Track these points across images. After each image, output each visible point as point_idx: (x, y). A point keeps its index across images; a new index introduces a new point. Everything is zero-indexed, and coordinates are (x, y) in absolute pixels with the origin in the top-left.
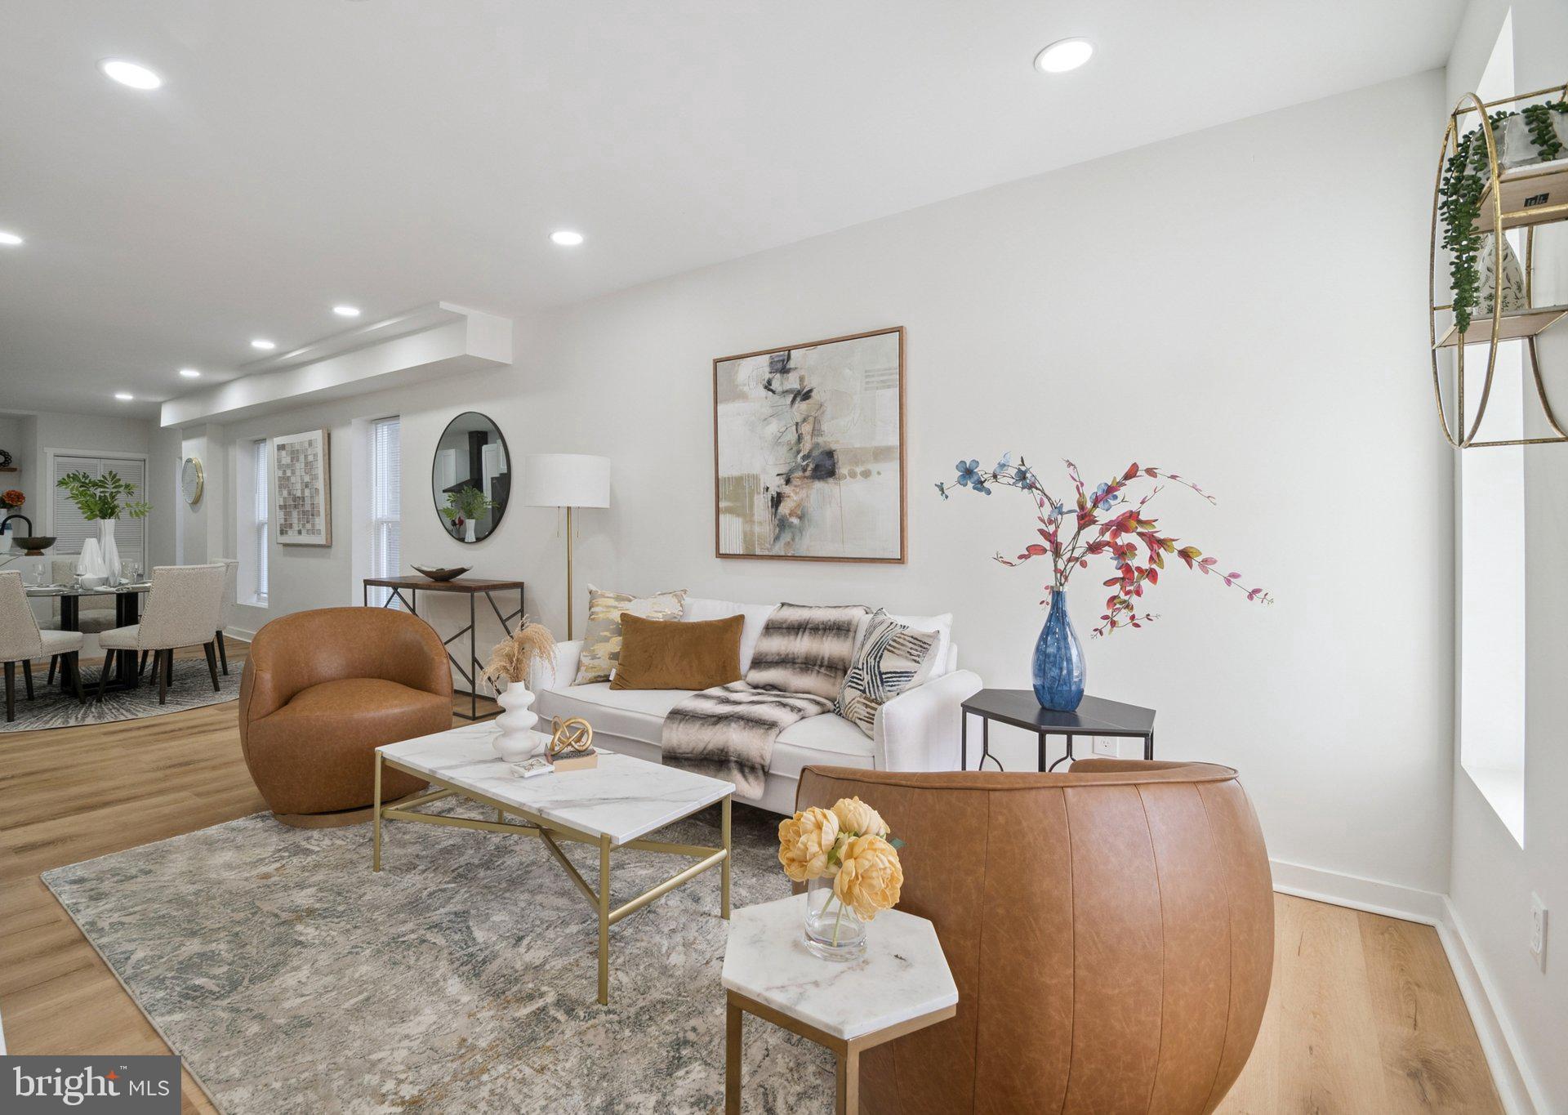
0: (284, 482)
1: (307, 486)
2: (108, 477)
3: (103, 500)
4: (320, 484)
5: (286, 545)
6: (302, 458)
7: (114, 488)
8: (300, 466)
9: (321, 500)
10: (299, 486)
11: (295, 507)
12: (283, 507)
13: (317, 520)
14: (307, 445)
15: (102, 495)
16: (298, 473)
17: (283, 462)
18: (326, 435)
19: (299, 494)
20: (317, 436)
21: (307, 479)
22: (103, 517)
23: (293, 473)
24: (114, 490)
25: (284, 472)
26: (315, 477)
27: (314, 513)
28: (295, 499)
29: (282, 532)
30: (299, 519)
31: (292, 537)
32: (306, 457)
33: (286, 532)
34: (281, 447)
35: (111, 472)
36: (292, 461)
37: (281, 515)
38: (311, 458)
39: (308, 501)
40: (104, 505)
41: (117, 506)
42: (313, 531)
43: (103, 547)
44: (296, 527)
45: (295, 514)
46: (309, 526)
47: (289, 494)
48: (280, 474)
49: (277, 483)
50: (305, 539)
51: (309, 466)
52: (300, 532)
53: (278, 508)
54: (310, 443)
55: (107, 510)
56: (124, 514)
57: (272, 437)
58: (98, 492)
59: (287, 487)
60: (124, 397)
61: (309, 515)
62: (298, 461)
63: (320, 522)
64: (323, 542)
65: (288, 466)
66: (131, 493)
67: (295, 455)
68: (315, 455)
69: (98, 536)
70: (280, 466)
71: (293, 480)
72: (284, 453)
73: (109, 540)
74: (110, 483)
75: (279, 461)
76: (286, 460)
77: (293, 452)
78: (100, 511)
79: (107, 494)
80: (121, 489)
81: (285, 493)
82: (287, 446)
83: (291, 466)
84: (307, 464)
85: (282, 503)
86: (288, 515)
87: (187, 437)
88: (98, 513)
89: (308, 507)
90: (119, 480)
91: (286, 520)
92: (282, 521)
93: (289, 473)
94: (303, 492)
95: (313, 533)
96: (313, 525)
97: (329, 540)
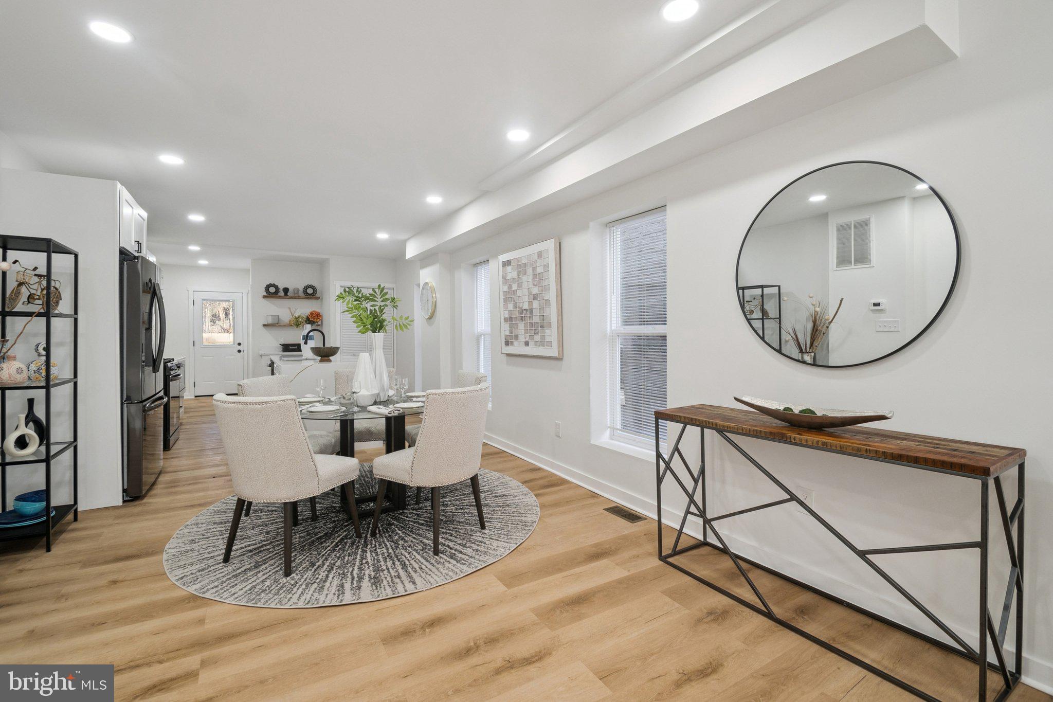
0: (509, 296)
1: (535, 298)
2: (377, 290)
3: (374, 314)
4: (552, 295)
5: (508, 355)
6: (530, 271)
7: (382, 301)
8: (527, 279)
9: (552, 311)
10: (526, 299)
11: (522, 319)
12: (509, 320)
13: (547, 332)
14: (536, 257)
15: (372, 308)
16: (525, 285)
17: (509, 277)
18: (558, 244)
19: (526, 306)
20: (549, 246)
21: (535, 291)
22: (374, 331)
23: (520, 286)
24: (383, 304)
25: (510, 287)
26: (546, 289)
27: (544, 324)
28: (522, 311)
29: (507, 343)
30: (526, 331)
31: (517, 348)
32: (534, 269)
33: (512, 343)
34: (507, 264)
35: (379, 286)
36: (518, 276)
37: (506, 327)
38: (540, 270)
39: (536, 313)
40: (374, 319)
41: (384, 320)
42: (542, 343)
43: (374, 360)
44: (522, 339)
45: (521, 326)
46: (537, 338)
47: (515, 307)
48: (506, 288)
49: (502, 297)
50: (531, 350)
51: (538, 278)
52: (527, 344)
53: (503, 320)
54: (540, 255)
55: (377, 325)
56: (389, 327)
57: (495, 256)
58: (368, 305)
59: (513, 299)
60: (382, 236)
61: (538, 327)
62: (525, 274)
63: (551, 334)
64: (556, 355)
65: (514, 280)
66: (395, 307)
67: (521, 268)
68: (546, 267)
69: (369, 349)
70: (505, 280)
71: (519, 293)
72: (509, 268)
73: (379, 353)
74: (379, 296)
75: (504, 277)
76: (511, 273)
77: (519, 266)
78: (372, 325)
79: (377, 308)
80: (388, 303)
81: (511, 306)
82: (512, 261)
83: (518, 280)
84: (535, 276)
85: (507, 316)
86: (513, 327)
87: (423, 267)
88: (369, 326)
89: (536, 319)
90: (386, 293)
91: (511, 332)
92: (508, 333)
93: (515, 287)
94: (530, 303)
95: (543, 345)
96: (543, 337)
97: (561, 352)
